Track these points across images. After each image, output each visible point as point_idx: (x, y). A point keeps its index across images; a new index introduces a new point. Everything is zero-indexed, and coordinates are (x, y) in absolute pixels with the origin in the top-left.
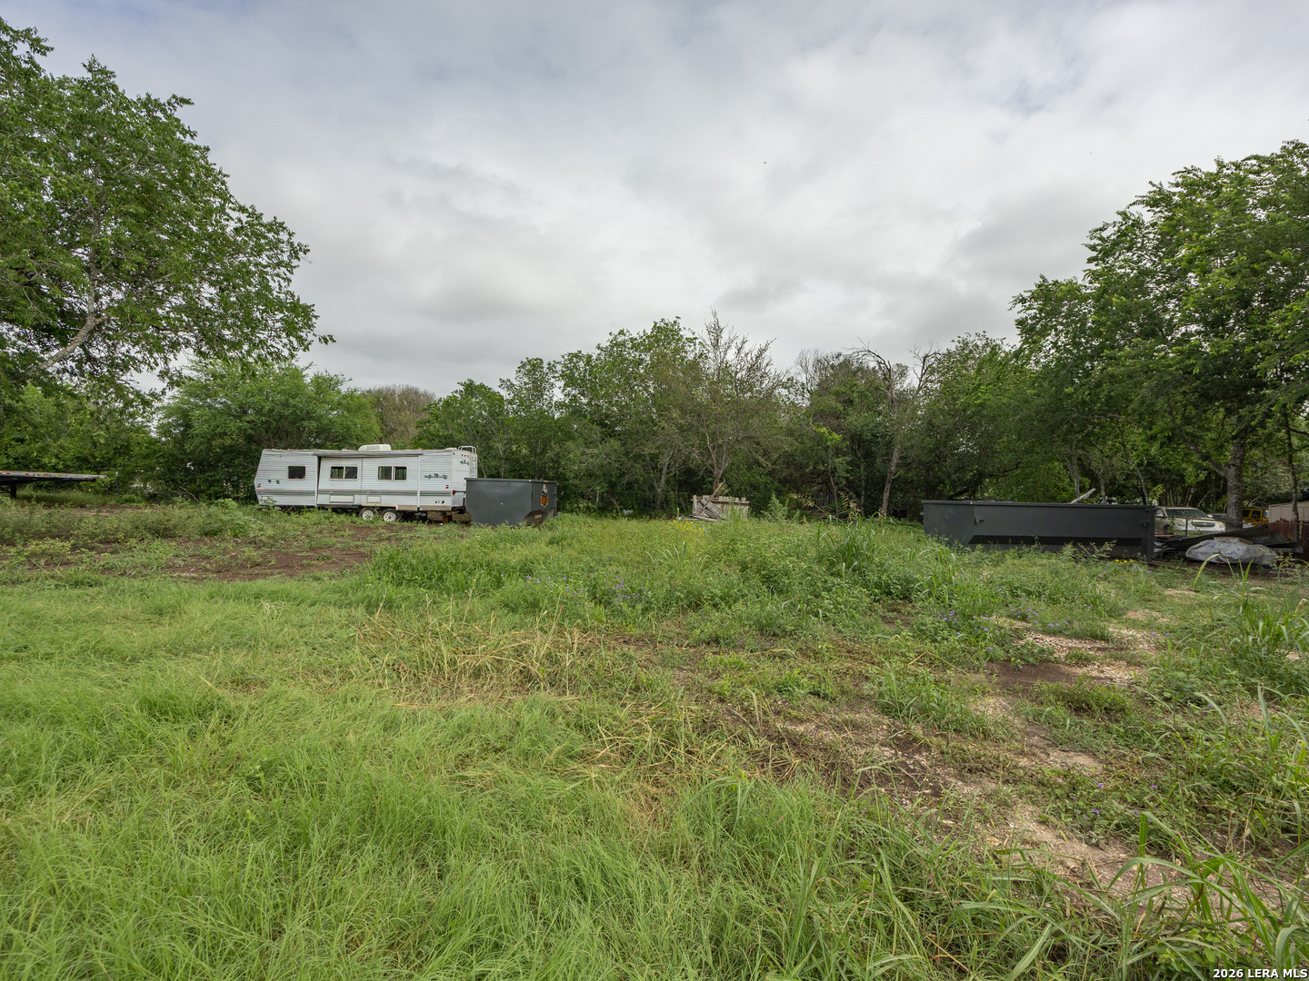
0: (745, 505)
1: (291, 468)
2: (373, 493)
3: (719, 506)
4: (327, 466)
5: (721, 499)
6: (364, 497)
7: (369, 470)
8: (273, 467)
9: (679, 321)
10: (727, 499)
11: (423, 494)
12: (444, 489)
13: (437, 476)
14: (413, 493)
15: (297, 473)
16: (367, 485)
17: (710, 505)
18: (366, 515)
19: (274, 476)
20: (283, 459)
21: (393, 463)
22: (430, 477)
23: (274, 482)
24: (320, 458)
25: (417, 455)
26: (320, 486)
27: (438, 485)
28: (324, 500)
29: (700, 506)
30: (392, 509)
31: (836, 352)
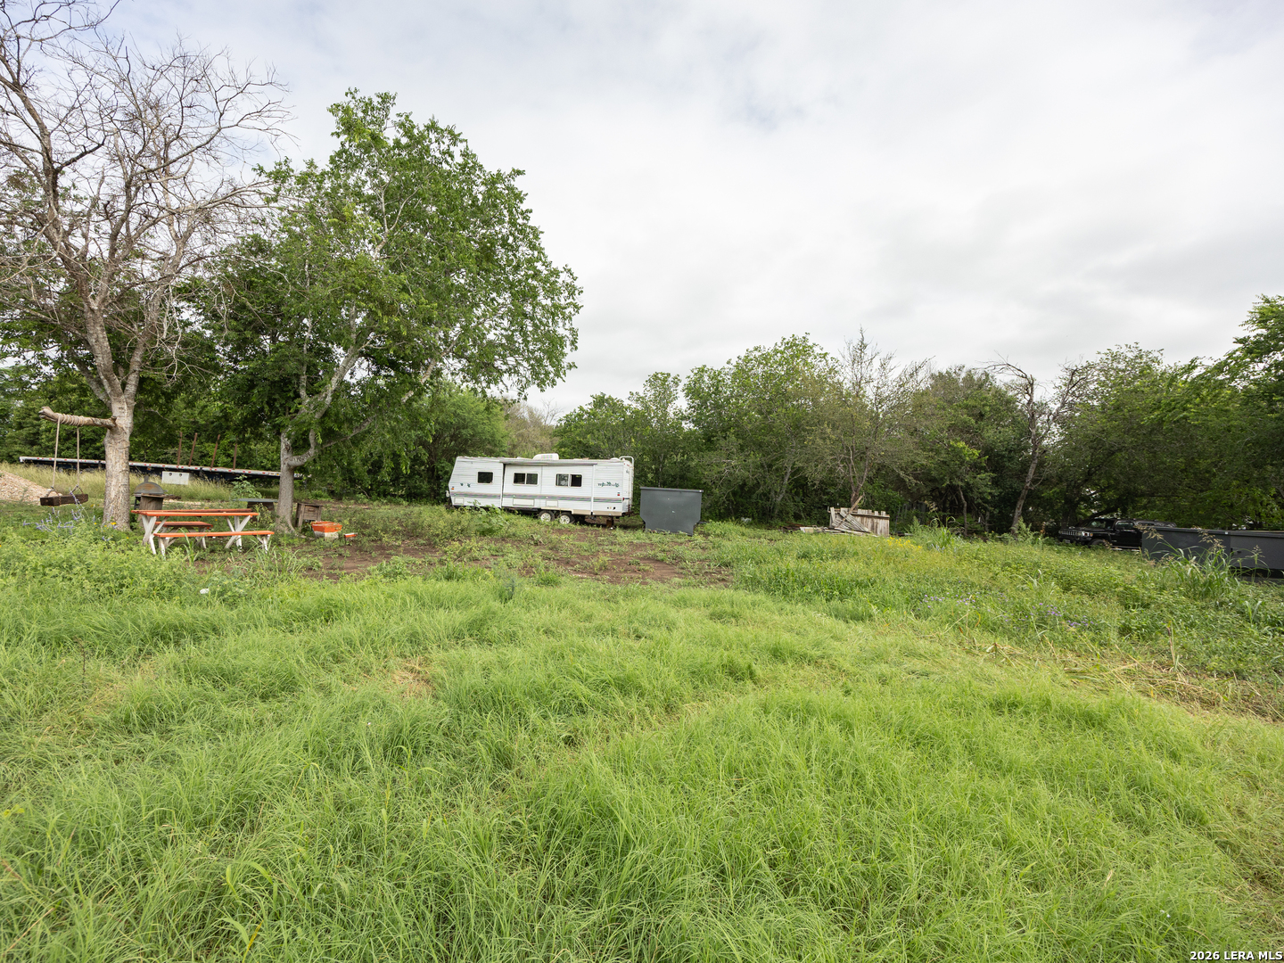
0: (886, 518)
1: (480, 474)
2: (551, 498)
3: (859, 519)
4: (511, 472)
5: (860, 512)
6: (543, 501)
7: (547, 477)
8: (464, 473)
9: (808, 337)
10: (864, 512)
11: (596, 500)
12: (616, 497)
13: (609, 484)
14: (588, 499)
15: (485, 478)
16: (547, 491)
17: (849, 518)
18: (544, 517)
19: (466, 481)
20: (474, 465)
21: (569, 471)
22: (603, 484)
23: (465, 485)
24: (505, 465)
25: (592, 465)
26: (505, 491)
27: (610, 493)
28: (508, 503)
29: (838, 518)
30: (568, 513)
31: (959, 364)
